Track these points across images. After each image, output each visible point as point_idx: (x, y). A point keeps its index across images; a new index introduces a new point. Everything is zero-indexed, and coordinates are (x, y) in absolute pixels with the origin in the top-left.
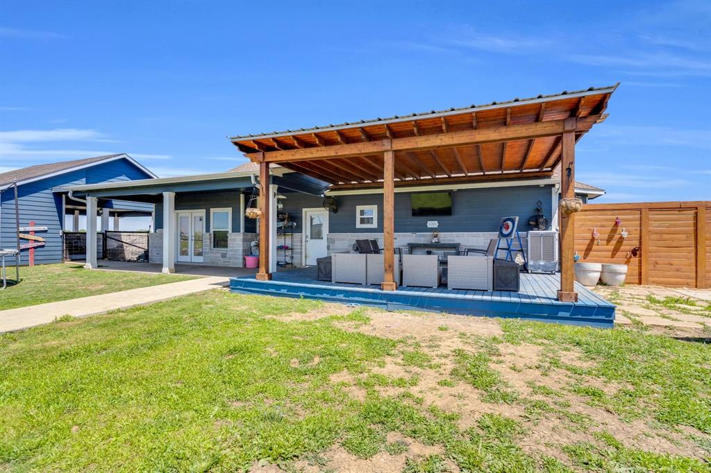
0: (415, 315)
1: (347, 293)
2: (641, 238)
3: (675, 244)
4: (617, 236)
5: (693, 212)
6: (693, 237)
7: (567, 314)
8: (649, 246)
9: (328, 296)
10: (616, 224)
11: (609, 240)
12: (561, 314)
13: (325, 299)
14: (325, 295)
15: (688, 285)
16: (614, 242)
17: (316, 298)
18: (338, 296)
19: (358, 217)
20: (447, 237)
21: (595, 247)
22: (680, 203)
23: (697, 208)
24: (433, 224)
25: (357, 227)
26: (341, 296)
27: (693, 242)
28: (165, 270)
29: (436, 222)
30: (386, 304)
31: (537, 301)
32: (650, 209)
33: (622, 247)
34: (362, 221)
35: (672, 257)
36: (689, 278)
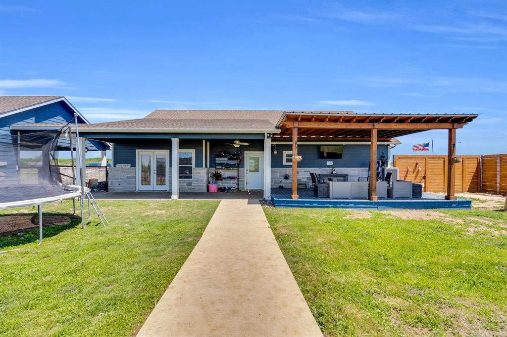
0: (401, 211)
1: (355, 203)
2: (425, 171)
3: (438, 173)
4: (417, 170)
5: (443, 160)
6: (443, 170)
7: (455, 205)
8: (428, 175)
9: (344, 206)
10: (417, 164)
11: (413, 172)
12: (453, 205)
13: (343, 207)
14: (342, 205)
15: (441, 191)
16: (415, 173)
17: (336, 207)
18: (350, 205)
19: (285, 158)
20: (339, 170)
21: (408, 175)
22: (439, 156)
23: (444, 158)
24: (330, 163)
25: (284, 164)
26: (352, 205)
27: (443, 172)
28: (175, 197)
29: (332, 162)
30: (377, 207)
31: (440, 201)
32: (429, 158)
33: (419, 175)
34: (288, 161)
35: (436, 179)
36: (441, 188)
